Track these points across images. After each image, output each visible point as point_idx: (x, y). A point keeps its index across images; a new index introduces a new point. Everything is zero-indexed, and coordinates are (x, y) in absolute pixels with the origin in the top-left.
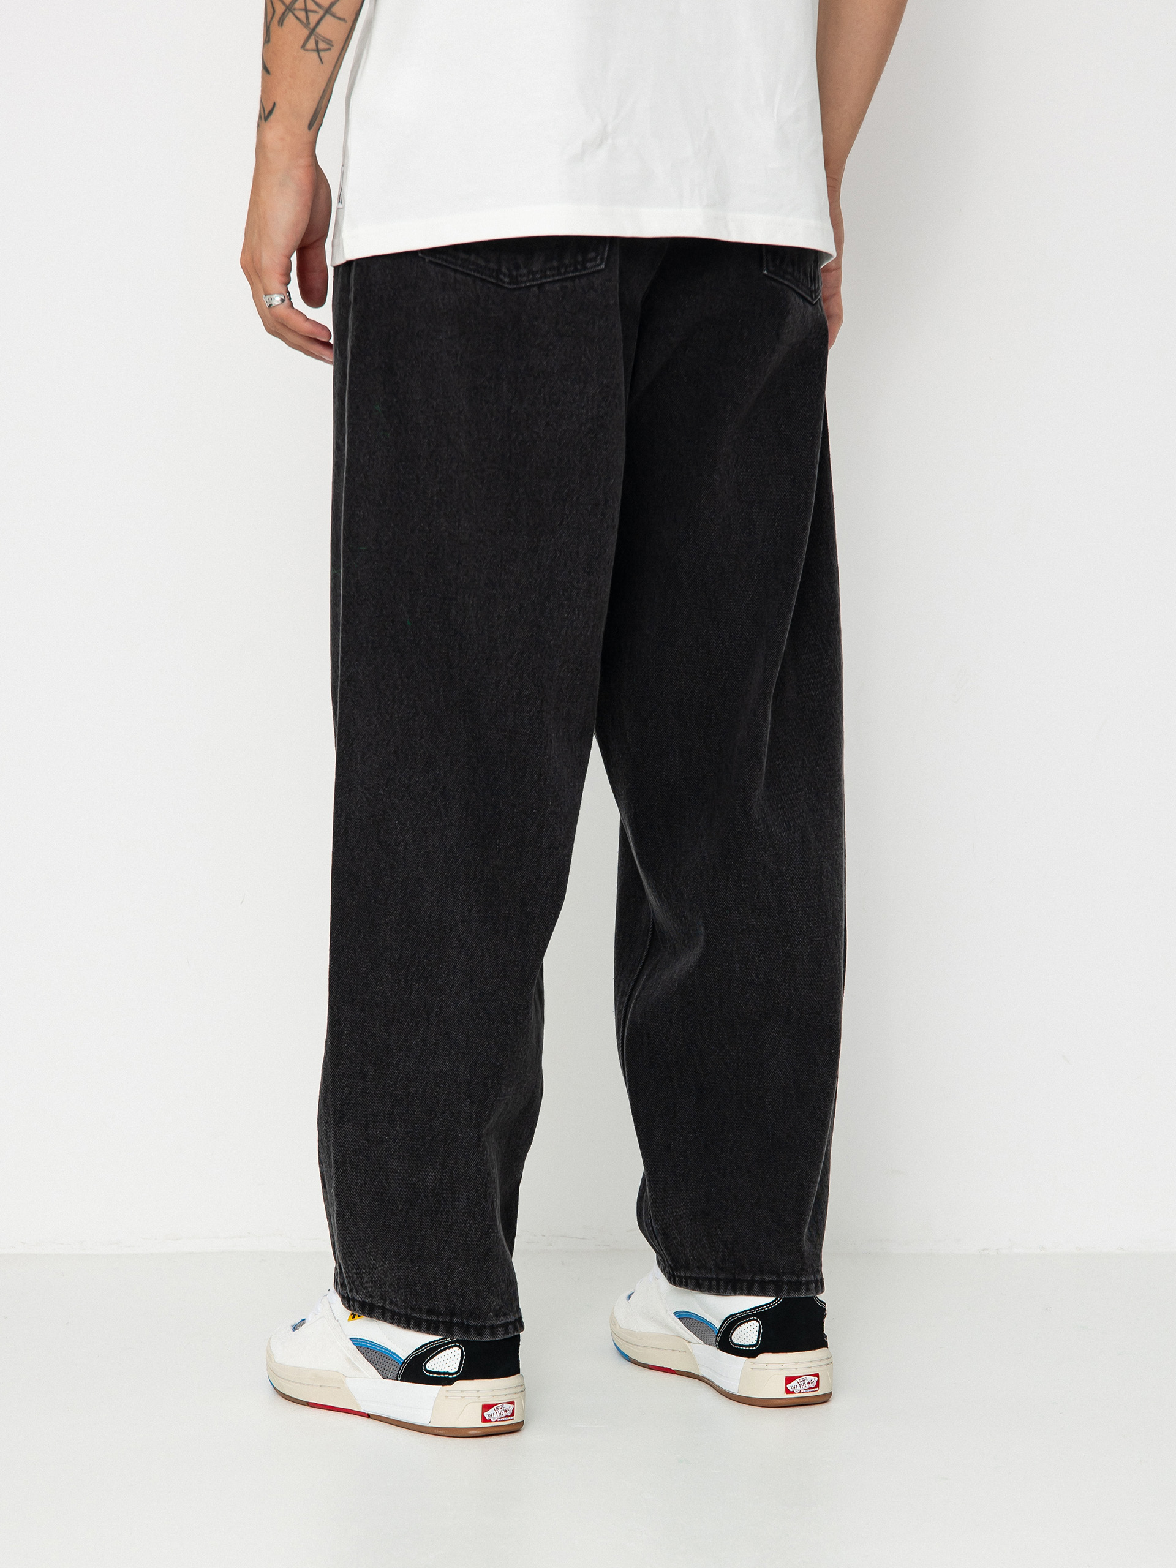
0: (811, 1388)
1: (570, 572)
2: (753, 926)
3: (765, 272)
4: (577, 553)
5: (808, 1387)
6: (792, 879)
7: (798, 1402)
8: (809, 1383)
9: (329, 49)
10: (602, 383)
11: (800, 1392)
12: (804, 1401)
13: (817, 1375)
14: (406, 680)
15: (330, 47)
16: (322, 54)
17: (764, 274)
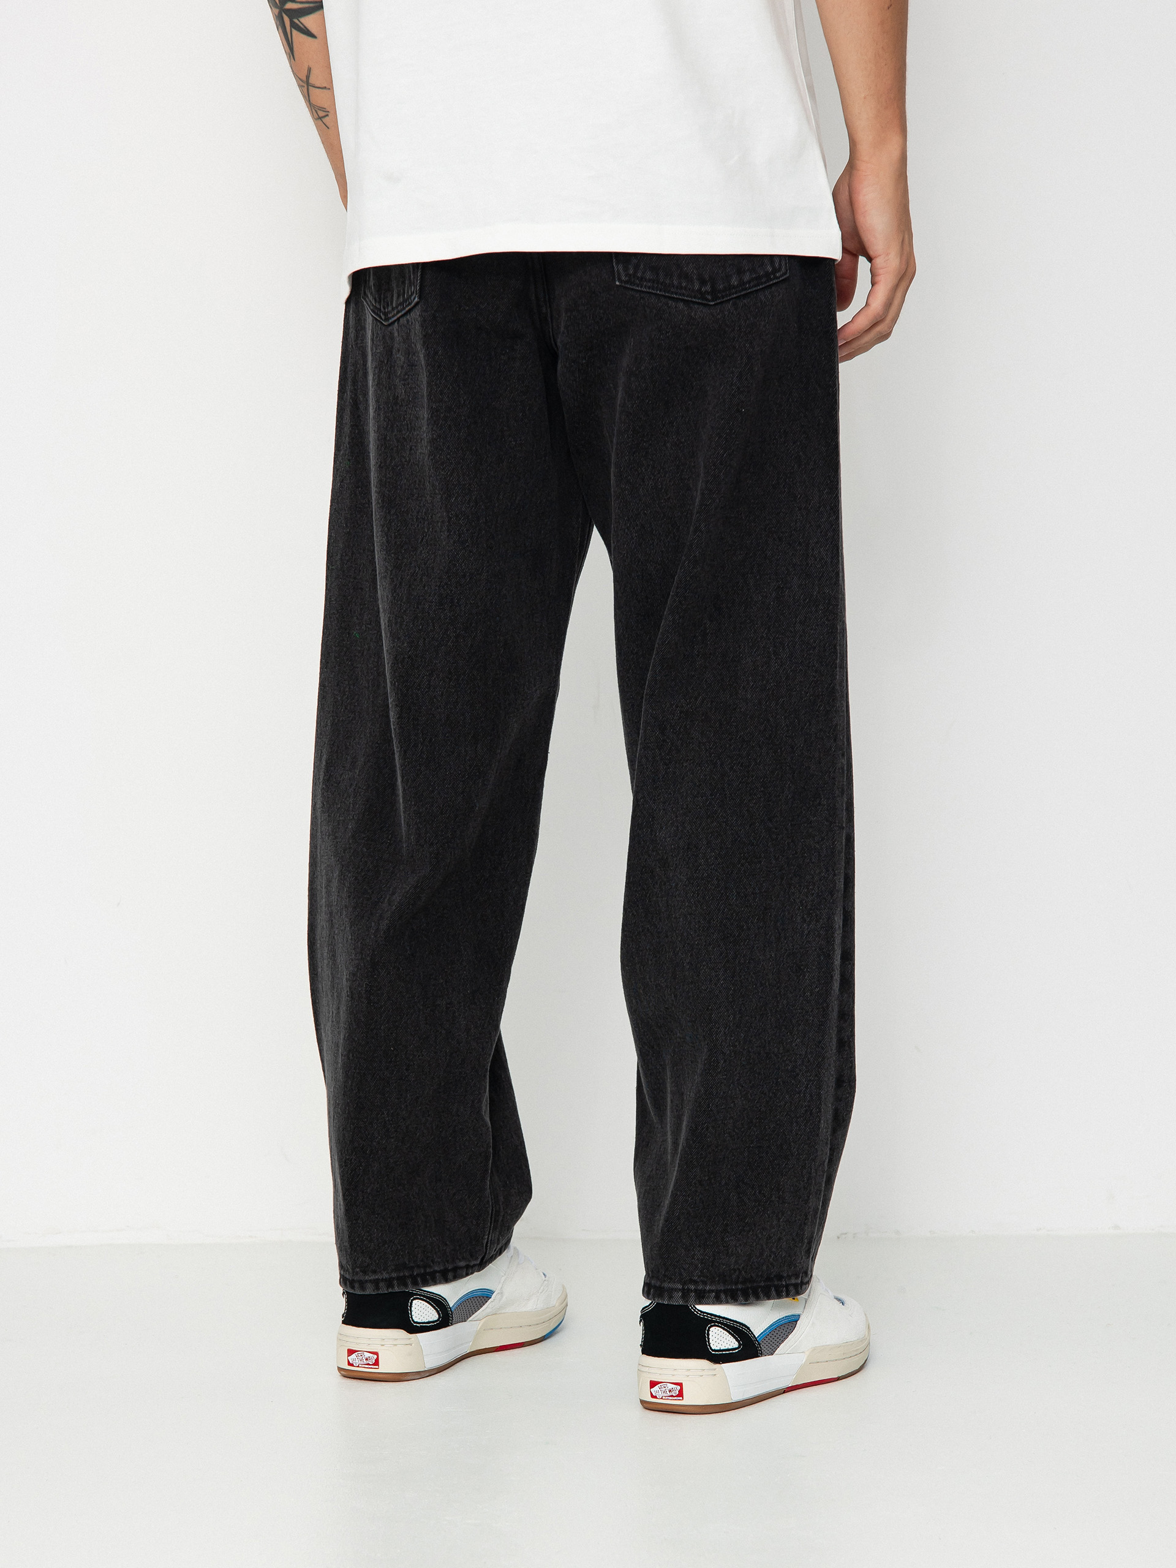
0: (672, 1396)
1: (424, 587)
2: (648, 930)
3: (617, 283)
4: (433, 568)
5: (669, 1394)
6: (677, 885)
7: (660, 1407)
8: (670, 1391)
9: (327, 115)
10: (432, 407)
11: (662, 1398)
12: (669, 1408)
13: (680, 1385)
14: (352, 687)
15: (326, 113)
16: (324, 120)
17: (617, 285)
